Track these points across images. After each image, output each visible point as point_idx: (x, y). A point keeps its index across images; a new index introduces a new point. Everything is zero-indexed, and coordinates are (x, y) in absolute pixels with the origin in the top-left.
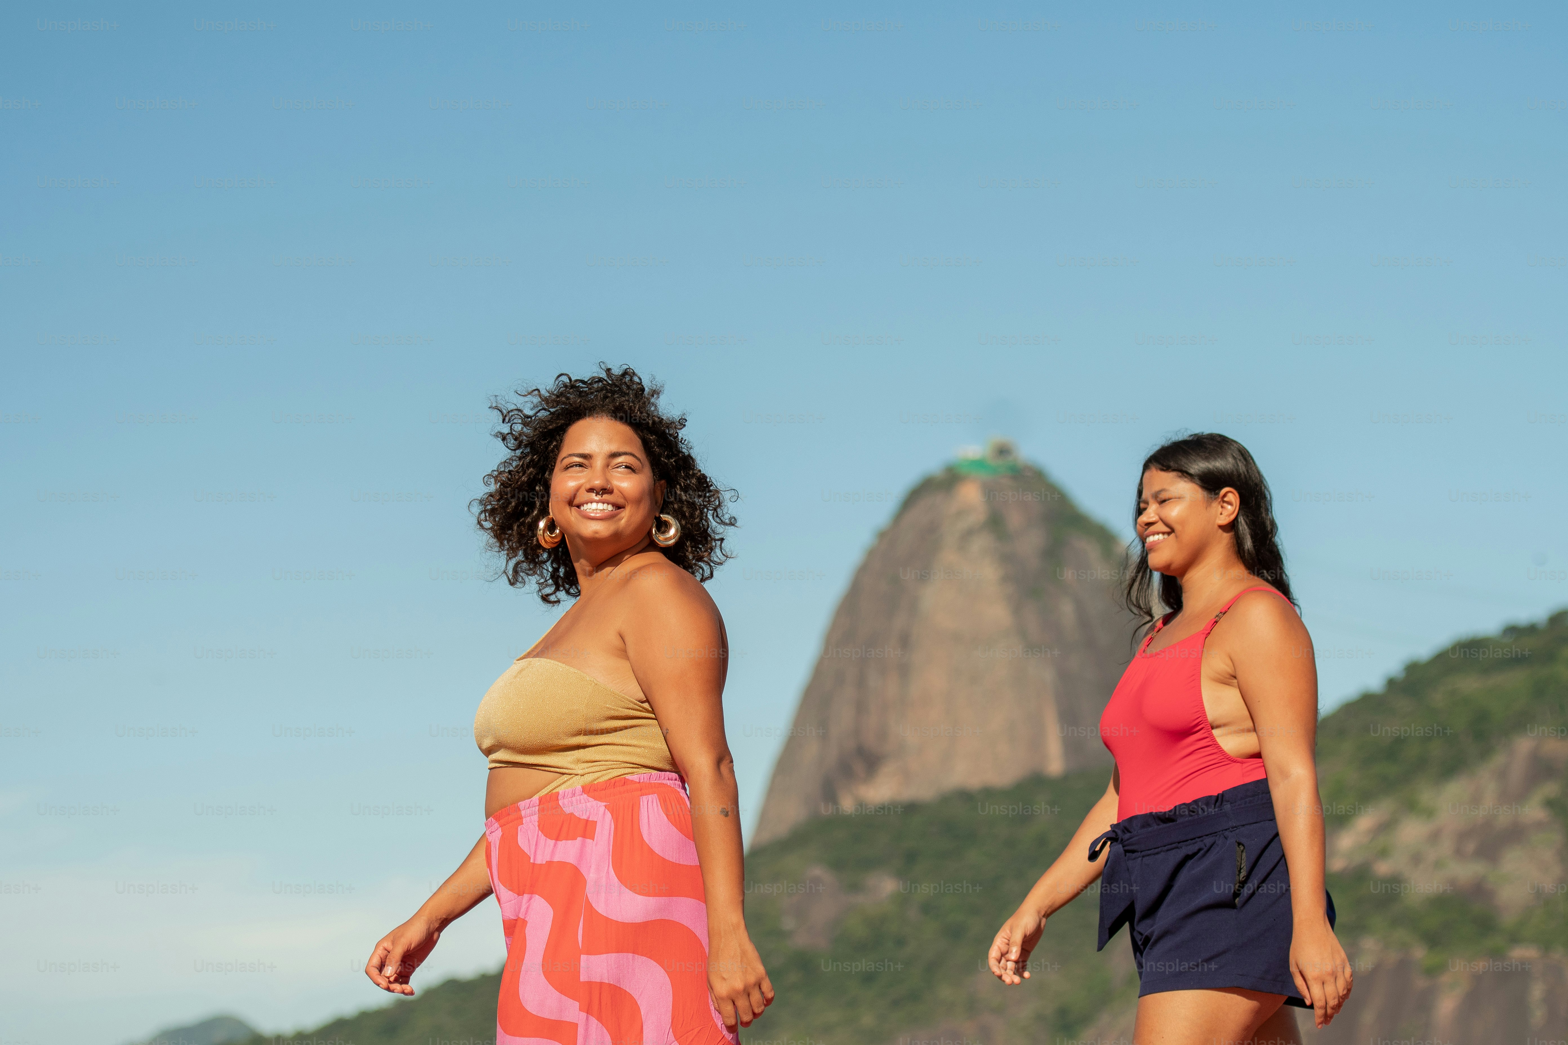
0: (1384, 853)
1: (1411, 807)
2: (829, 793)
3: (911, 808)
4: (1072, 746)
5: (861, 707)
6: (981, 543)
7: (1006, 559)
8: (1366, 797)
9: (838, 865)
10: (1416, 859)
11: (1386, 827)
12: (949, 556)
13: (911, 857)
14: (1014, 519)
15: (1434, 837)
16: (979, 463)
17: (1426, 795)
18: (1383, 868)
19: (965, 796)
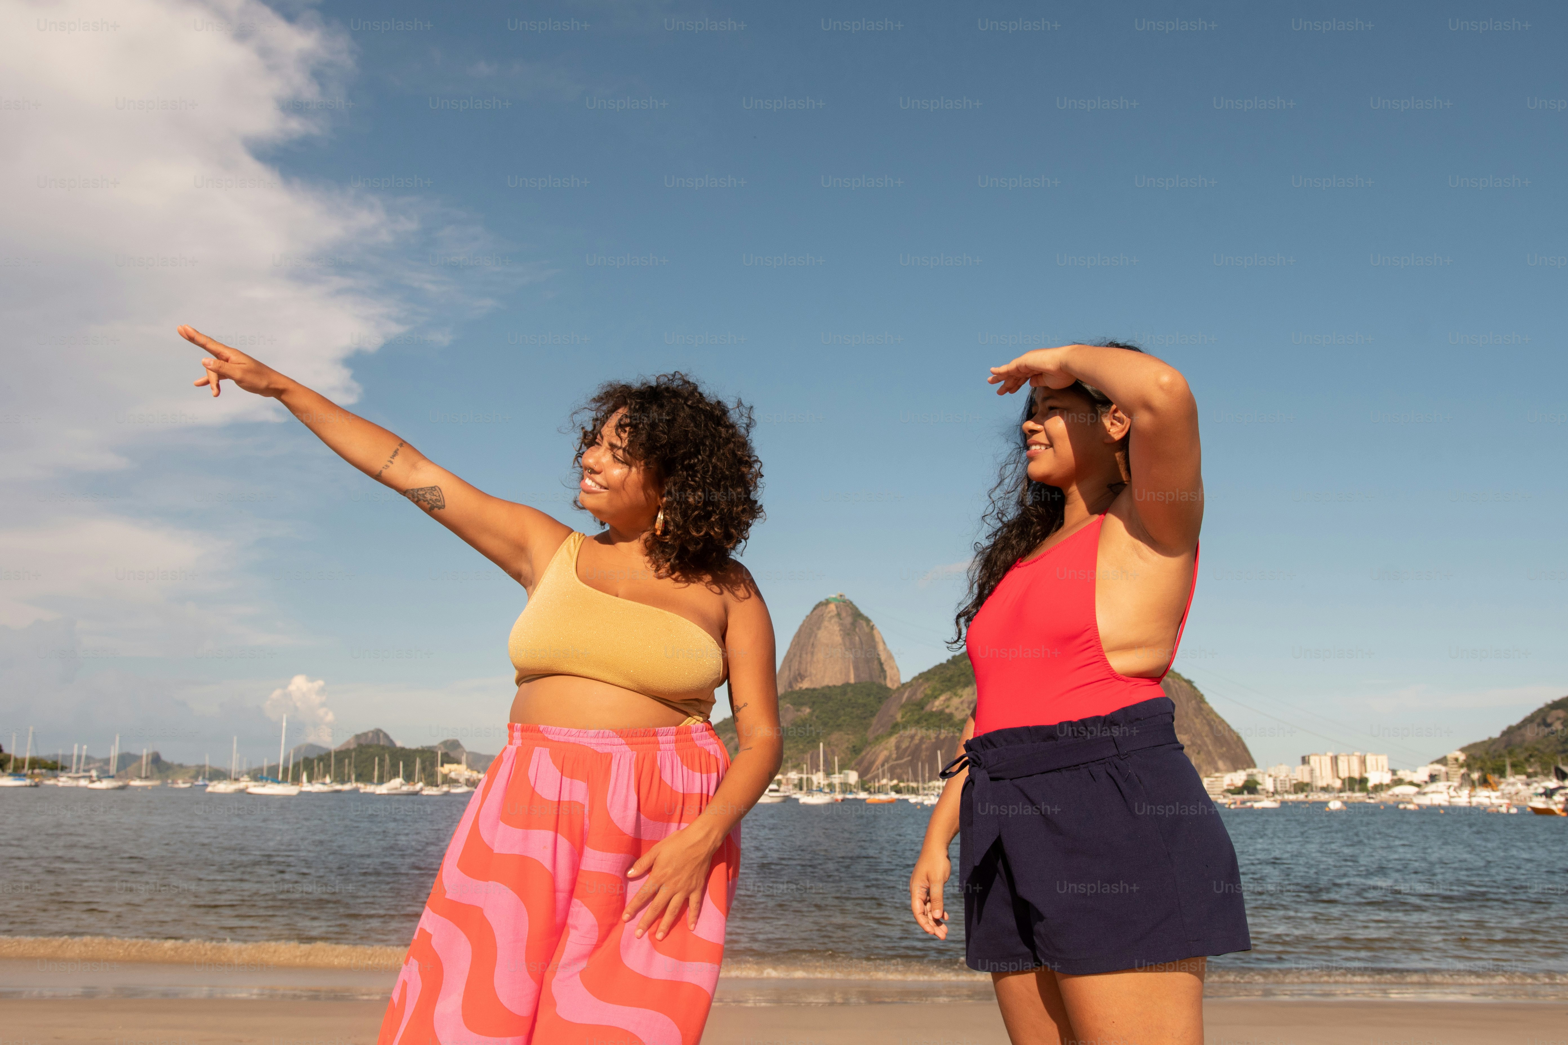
0: (948, 707)
1: (956, 694)
2: (791, 686)
3: (814, 690)
4: (857, 676)
5: (800, 663)
6: (835, 620)
7: (841, 625)
8: (942, 692)
9: (794, 704)
10: (957, 709)
11: (948, 699)
12: (826, 623)
13: (814, 703)
14: (844, 614)
15: (962, 703)
16: (835, 599)
17: (959, 692)
18: (947, 711)
19: (829, 687)
